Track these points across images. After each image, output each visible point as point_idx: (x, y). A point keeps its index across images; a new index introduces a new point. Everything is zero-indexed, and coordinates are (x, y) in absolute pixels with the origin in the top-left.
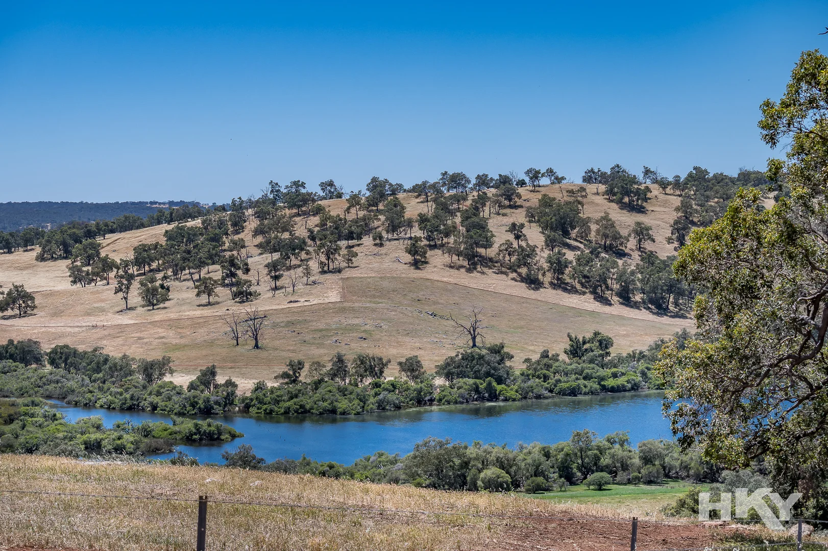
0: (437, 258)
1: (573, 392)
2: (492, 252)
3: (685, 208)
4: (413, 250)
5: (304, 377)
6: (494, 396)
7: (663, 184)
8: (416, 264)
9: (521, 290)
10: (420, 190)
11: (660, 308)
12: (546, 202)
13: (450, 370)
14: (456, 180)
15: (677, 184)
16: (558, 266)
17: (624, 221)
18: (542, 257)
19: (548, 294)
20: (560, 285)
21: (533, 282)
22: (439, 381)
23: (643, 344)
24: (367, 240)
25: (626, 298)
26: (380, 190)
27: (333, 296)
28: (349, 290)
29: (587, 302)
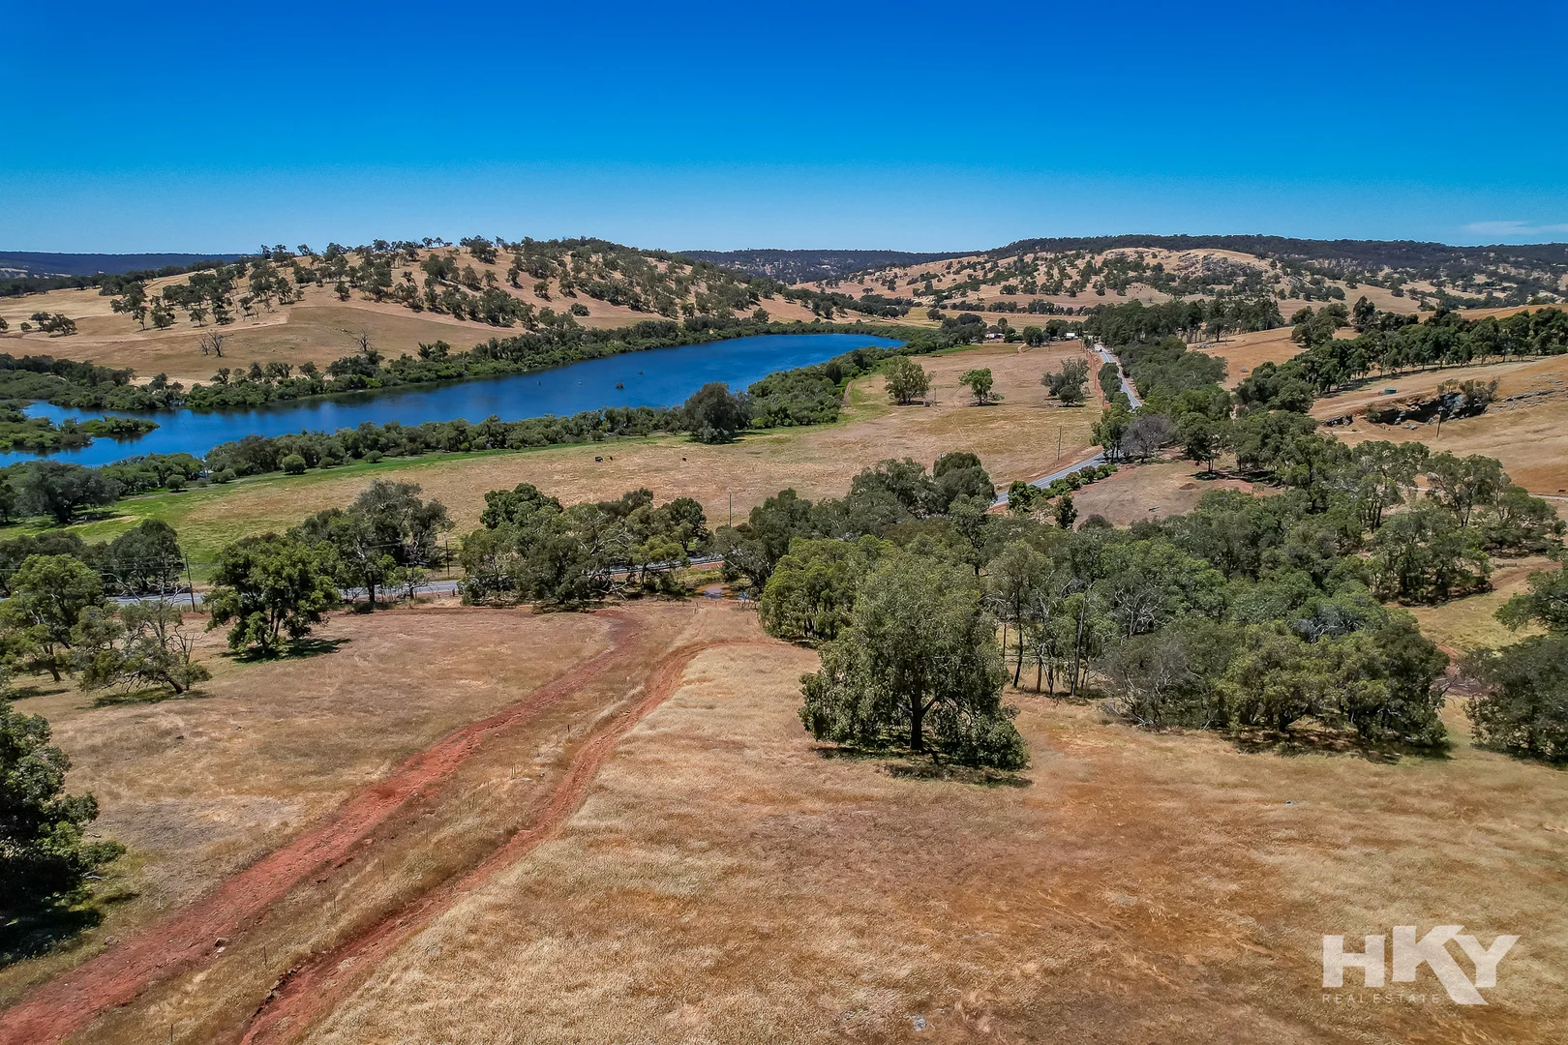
0: (356, 294)
1: (419, 380)
2: (390, 290)
3: (517, 261)
4: (340, 289)
5: (231, 379)
6: (364, 385)
7: (506, 247)
8: (342, 298)
9: (410, 313)
10: (360, 250)
11: (495, 322)
12: (434, 257)
13: (337, 369)
14: (380, 245)
15: (515, 247)
16: (432, 298)
17: (479, 267)
18: (422, 291)
19: (427, 316)
20: (434, 309)
21: (417, 308)
22: (329, 378)
23: (469, 347)
24: (313, 284)
25: (474, 316)
26: (334, 251)
27: (283, 320)
28: (292, 318)
29: (449, 320)
